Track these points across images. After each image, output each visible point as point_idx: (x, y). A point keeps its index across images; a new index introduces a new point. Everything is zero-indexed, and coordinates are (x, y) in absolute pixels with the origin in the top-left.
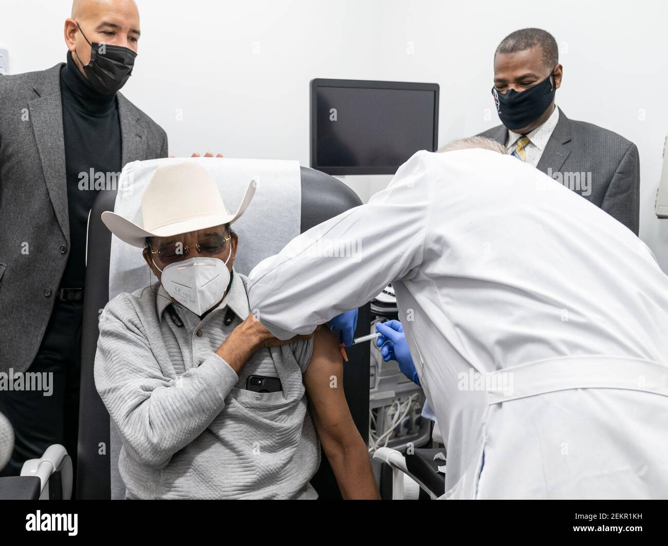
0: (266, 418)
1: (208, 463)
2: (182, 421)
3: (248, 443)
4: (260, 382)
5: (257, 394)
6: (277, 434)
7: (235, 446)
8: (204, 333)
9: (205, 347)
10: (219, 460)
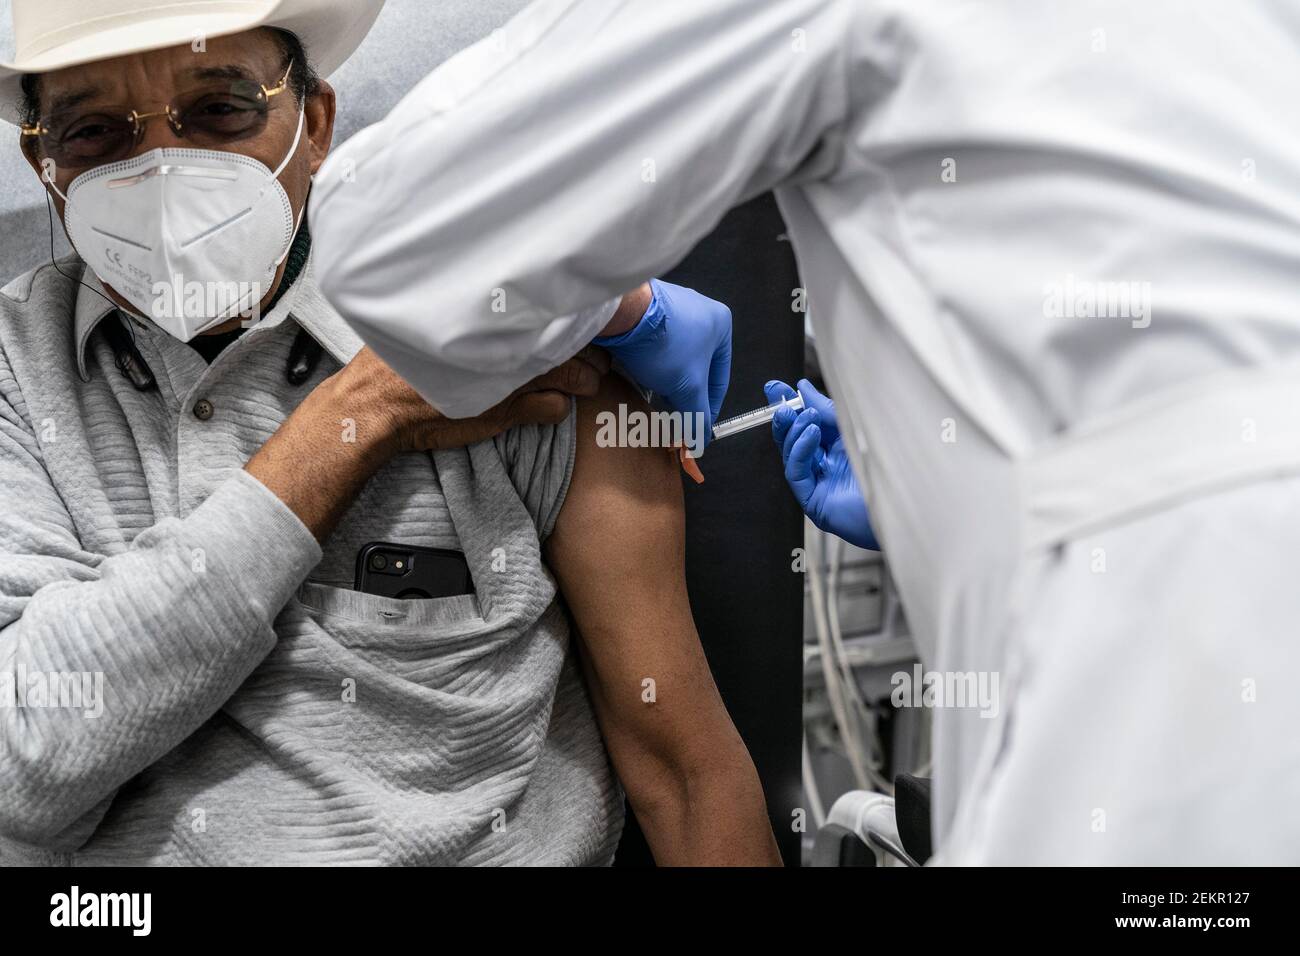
0: (417, 681)
1: (221, 820)
2: (124, 689)
3: (356, 761)
4: (399, 565)
5: (388, 604)
6: (454, 732)
7: (314, 767)
8: (221, 408)
9: (222, 454)
10: (260, 812)
